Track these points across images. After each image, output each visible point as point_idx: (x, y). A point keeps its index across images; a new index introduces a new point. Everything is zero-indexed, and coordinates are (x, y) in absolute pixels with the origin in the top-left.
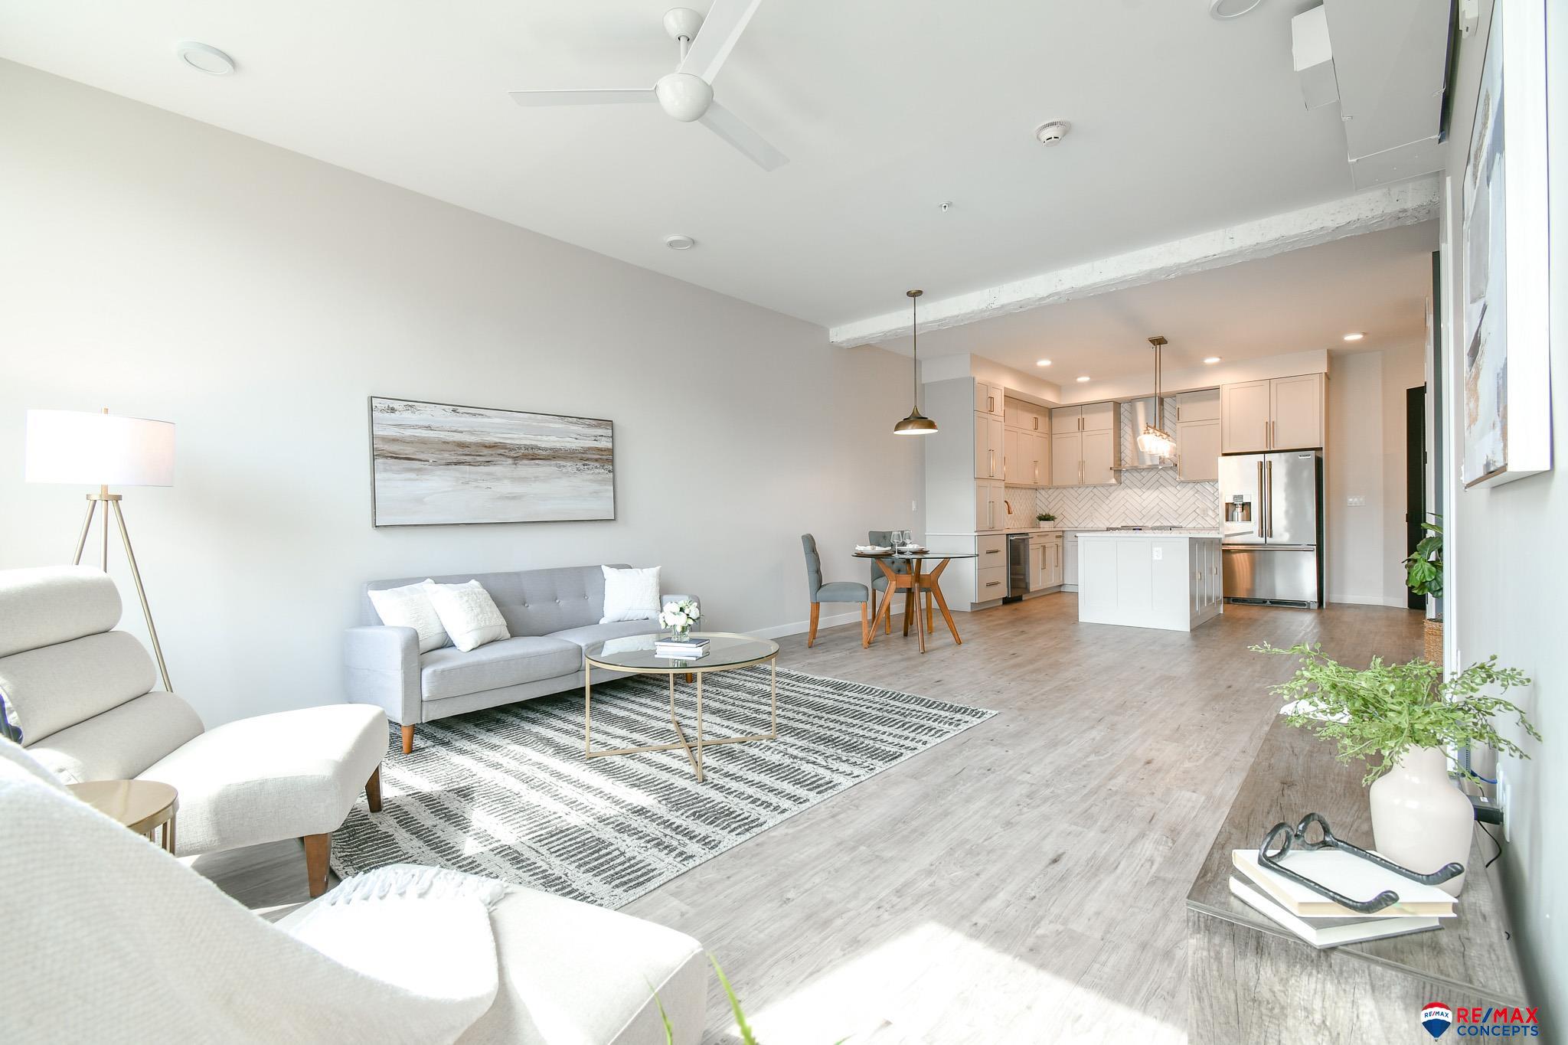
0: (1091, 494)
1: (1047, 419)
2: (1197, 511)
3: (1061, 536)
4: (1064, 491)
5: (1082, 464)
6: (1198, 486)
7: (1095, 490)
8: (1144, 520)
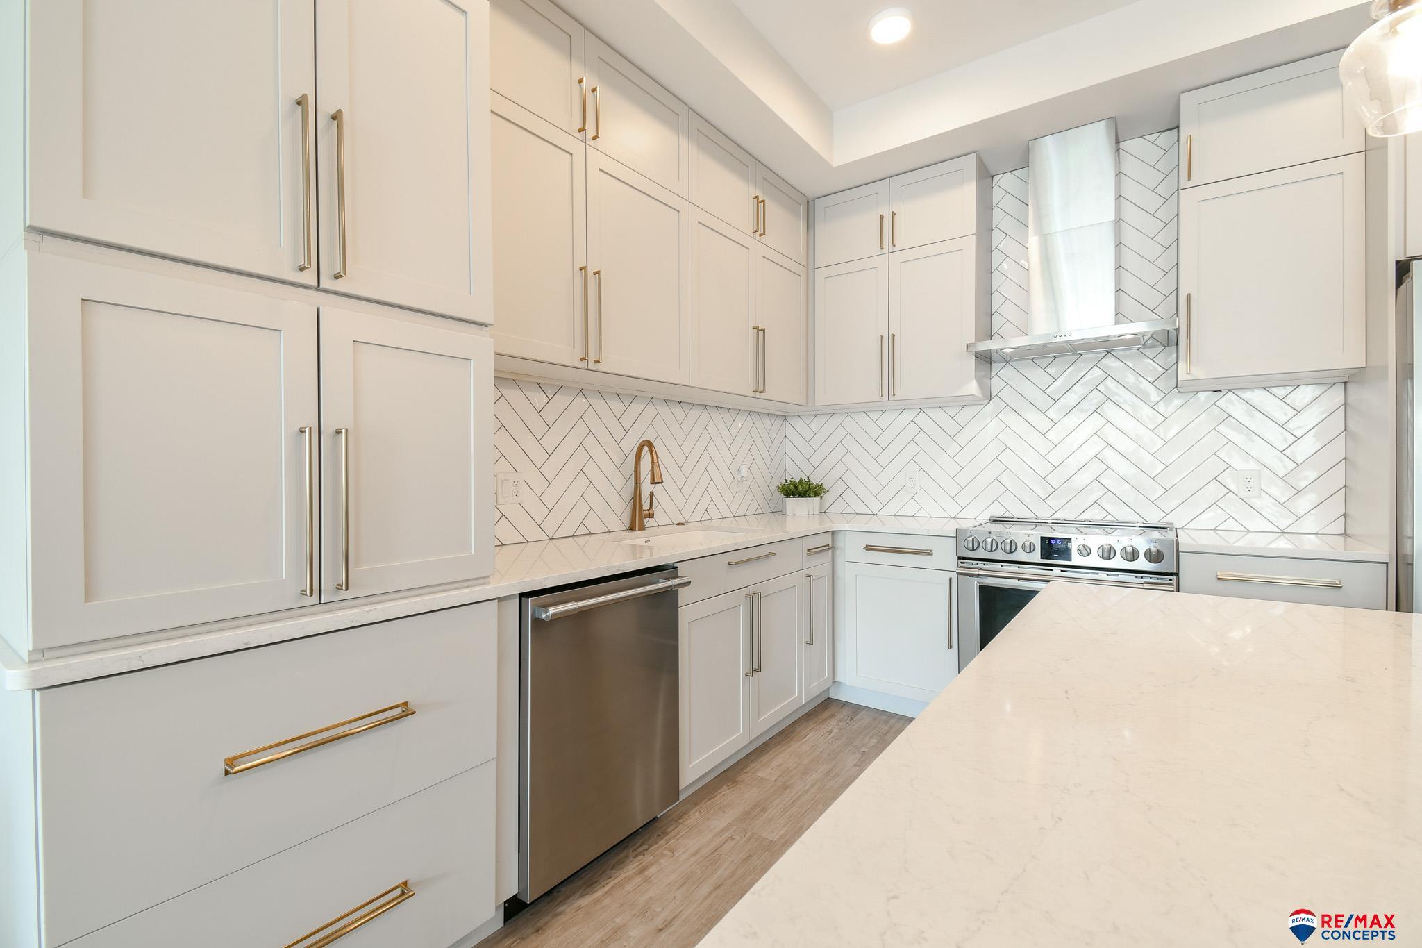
0: (913, 429)
1: (802, 225)
2: (1227, 479)
3: (827, 547)
4: (848, 422)
5: (888, 345)
6: (1232, 404)
7: (922, 419)
8: (1053, 502)
